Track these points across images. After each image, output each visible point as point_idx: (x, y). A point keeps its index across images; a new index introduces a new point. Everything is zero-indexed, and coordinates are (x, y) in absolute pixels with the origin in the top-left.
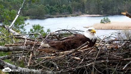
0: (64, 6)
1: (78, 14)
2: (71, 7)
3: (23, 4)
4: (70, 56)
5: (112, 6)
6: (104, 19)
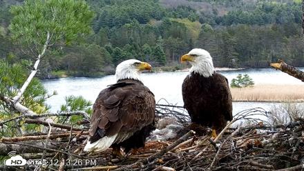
0: (146, 46)
1: (178, 65)
2: (162, 51)
3: (45, 46)
4: (152, 165)
5: (257, 49)
6: (240, 77)
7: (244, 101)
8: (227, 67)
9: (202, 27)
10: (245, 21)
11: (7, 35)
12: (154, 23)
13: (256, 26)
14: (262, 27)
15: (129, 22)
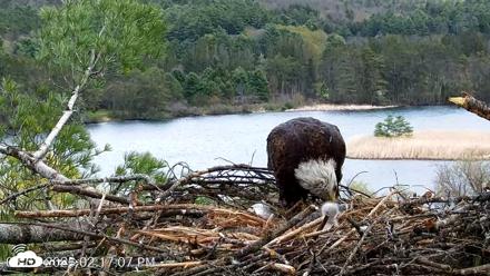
0: (239, 71)
1: (289, 100)
2: (265, 77)
3: (87, 73)
4: (258, 260)
5: (418, 74)
6: (389, 121)
7: (396, 159)
8: (368, 103)
9: (329, 40)
10: (398, 31)
11: (15, 53)
12: (251, 34)
13: (416, 37)
14: (426, 40)
15: (211, 32)
